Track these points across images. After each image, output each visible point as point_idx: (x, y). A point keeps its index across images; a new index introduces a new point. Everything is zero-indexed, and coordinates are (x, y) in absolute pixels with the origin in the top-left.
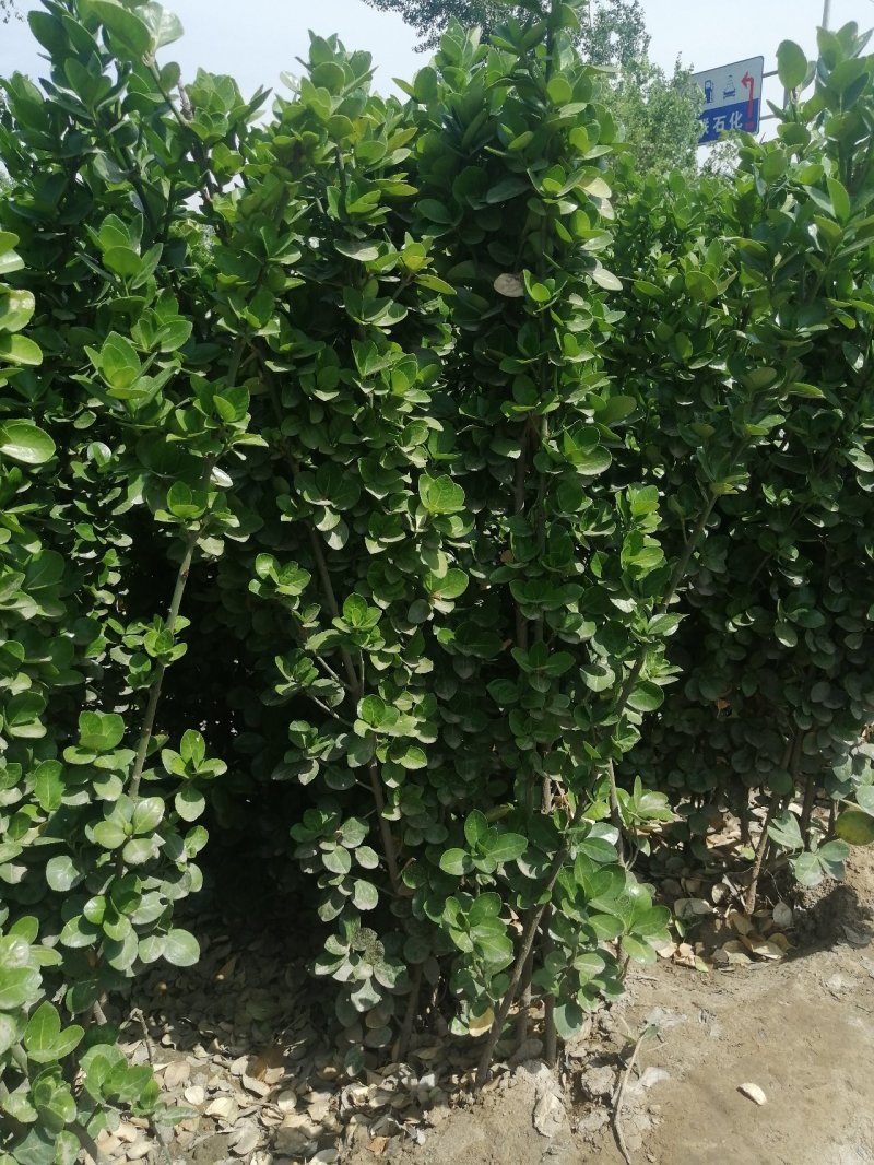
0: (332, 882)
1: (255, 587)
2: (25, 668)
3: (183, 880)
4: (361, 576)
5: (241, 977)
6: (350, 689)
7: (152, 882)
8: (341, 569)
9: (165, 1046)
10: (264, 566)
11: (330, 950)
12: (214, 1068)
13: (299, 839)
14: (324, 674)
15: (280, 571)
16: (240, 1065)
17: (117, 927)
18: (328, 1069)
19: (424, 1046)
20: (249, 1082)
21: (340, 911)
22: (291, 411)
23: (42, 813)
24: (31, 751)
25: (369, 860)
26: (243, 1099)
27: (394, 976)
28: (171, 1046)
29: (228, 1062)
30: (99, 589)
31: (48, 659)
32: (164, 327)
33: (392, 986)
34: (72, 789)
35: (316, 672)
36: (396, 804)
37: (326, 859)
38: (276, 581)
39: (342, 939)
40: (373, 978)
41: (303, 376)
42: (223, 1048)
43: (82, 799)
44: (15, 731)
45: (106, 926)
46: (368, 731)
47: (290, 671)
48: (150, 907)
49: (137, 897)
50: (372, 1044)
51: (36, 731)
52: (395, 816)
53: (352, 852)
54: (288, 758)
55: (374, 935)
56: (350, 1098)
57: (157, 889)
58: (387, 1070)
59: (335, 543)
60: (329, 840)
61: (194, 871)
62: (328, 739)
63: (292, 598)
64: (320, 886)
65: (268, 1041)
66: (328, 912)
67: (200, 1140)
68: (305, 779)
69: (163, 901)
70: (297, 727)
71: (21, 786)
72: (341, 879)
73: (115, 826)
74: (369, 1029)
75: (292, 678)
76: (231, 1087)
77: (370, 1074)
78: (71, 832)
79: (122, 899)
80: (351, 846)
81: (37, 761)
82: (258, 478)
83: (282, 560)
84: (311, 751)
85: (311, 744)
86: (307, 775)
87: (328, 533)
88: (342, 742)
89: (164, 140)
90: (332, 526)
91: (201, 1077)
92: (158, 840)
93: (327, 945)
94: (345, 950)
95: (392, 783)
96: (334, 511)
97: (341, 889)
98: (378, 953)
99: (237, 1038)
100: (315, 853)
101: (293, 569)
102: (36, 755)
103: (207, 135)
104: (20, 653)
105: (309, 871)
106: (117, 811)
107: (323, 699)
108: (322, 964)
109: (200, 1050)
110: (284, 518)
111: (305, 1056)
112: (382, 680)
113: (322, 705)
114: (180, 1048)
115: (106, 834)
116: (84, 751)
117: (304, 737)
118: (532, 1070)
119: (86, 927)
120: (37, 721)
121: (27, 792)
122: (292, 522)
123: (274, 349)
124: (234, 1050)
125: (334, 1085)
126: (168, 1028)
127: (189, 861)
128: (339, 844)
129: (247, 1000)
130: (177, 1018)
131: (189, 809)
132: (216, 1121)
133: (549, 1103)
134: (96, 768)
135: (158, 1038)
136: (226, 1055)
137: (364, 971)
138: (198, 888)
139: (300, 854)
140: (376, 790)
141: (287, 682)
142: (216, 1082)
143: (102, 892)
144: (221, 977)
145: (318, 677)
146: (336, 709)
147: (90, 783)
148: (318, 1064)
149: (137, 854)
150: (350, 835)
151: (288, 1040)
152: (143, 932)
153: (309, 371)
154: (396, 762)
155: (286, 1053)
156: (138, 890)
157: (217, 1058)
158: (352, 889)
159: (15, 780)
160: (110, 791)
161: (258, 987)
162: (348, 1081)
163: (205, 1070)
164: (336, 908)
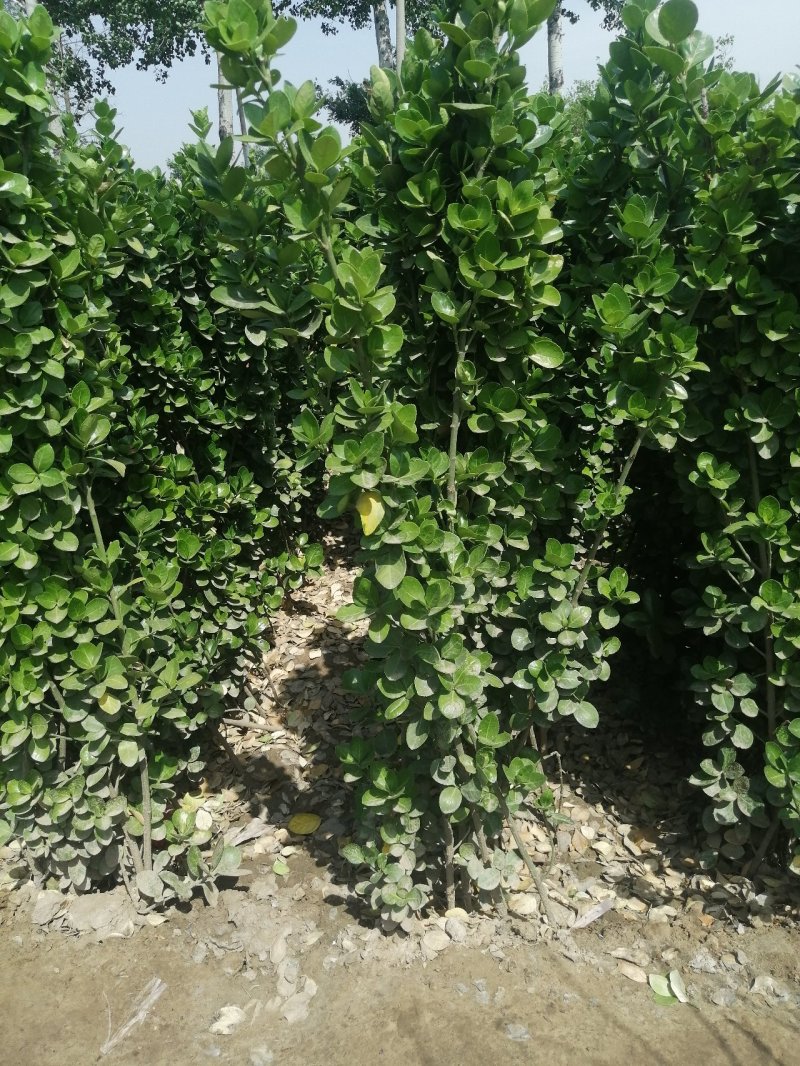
0: (717, 718)
1: (694, 477)
2: (523, 503)
3: (596, 670)
4: (784, 482)
5: (644, 773)
6: (760, 571)
7: (576, 664)
8: (770, 474)
9: (577, 794)
10: (705, 462)
11: (704, 769)
12: (606, 822)
13: (697, 677)
14: (738, 554)
15: (716, 467)
16: (625, 829)
17: (546, 683)
18: (688, 860)
19: (771, 876)
20: (627, 841)
21: (719, 741)
22: (747, 345)
23: (518, 599)
24: (518, 558)
25: (750, 709)
26: (620, 850)
27: (753, 808)
28: (581, 796)
29: (617, 823)
30: (592, 454)
31: (539, 500)
32: (659, 277)
33: (748, 815)
34: (535, 588)
35: (732, 551)
36: (783, 673)
37: (714, 698)
38: (711, 476)
39: (718, 764)
40: (736, 802)
41: (762, 319)
42: (617, 813)
43: (540, 595)
44: (511, 542)
45: (540, 680)
46: (763, 608)
47: (712, 545)
48: (570, 679)
49: (562, 668)
50: (726, 854)
51: (523, 545)
52: (780, 683)
53: (737, 700)
54: (700, 612)
55: (742, 771)
56: (698, 884)
57: (578, 670)
58: (734, 878)
59: (765, 453)
60: (720, 684)
61: (605, 667)
62: (733, 606)
63: (721, 492)
64: (707, 718)
65: (651, 823)
66: (710, 739)
67: (584, 860)
68: (708, 631)
69: (580, 679)
70: (711, 590)
71: (508, 577)
72: (726, 717)
73: (557, 618)
74: (726, 842)
75: (712, 552)
76: (613, 839)
77: (719, 875)
78: (531, 614)
79: (553, 667)
80: (737, 694)
81: (522, 565)
82: (715, 392)
83: (720, 459)
84: (718, 611)
85: (719, 606)
86: (711, 628)
87: (760, 445)
88: (742, 611)
89: (687, 133)
90: (764, 440)
91: (595, 823)
92: (582, 637)
93: (702, 764)
94: (718, 774)
95: (781, 655)
96: (769, 428)
97: (723, 725)
98: (744, 786)
99: (629, 812)
100: (707, 690)
101: (727, 468)
102: (521, 561)
103: (716, 131)
104: (522, 492)
105: (700, 703)
106: (560, 608)
107: (735, 574)
108: (696, 777)
109: (600, 807)
110: (727, 428)
111: (675, 844)
112: (787, 571)
113: (734, 578)
114: (586, 800)
115: (550, 621)
116: (546, 564)
117: (715, 599)
119: (529, 677)
120: (526, 539)
121: (511, 584)
122: (733, 431)
123: (742, 296)
124: (624, 818)
125: (690, 871)
126: (582, 784)
127: (603, 658)
128: (728, 689)
129: (643, 790)
130: (591, 782)
131: (608, 621)
132: (598, 854)
134: (553, 577)
135: (573, 788)
136: (617, 818)
137: (730, 795)
138: (606, 679)
139: (695, 687)
140: (768, 658)
141: (707, 554)
142: (604, 831)
143: (542, 659)
144: (629, 767)
145: (732, 556)
146: (746, 584)
147: (546, 586)
148: (683, 853)
149: (567, 639)
150: (739, 687)
151: (666, 828)
152: (564, 694)
153: (767, 315)
154: (788, 639)
155: (661, 837)
156: (564, 665)
157: (610, 817)
158: (733, 730)
159: (505, 572)
160: (558, 594)
161: (655, 785)
162: (701, 873)
163: (600, 821)
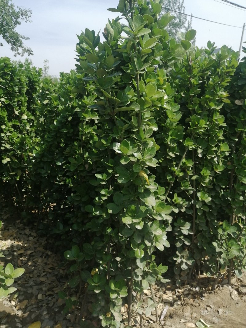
0: (180, 237)
10: (184, 160)
18: (168, 286)
27: (191, 262)
33: (191, 265)
37: (182, 231)
40: (186, 262)
58: (185, 286)
64: (176, 238)
66: (178, 245)
74: (182, 276)
90: (200, 152)
93: (176, 253)
94: (180, 255)
97: (182, 239)
98: (187, 256)
100: (179, 230)
101: (191, 161)
105: (177, 234)
108: (175, 257)
113: (187, 193)
118: (227, 286)
128: (185, 228)
133: (234, 293)
140: (194, 216)
141: (182, 187)
145: (189, 187)
150: (187, 226)
164: (180, 243)
